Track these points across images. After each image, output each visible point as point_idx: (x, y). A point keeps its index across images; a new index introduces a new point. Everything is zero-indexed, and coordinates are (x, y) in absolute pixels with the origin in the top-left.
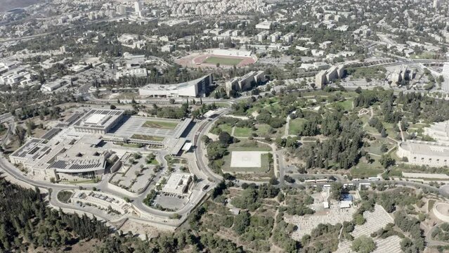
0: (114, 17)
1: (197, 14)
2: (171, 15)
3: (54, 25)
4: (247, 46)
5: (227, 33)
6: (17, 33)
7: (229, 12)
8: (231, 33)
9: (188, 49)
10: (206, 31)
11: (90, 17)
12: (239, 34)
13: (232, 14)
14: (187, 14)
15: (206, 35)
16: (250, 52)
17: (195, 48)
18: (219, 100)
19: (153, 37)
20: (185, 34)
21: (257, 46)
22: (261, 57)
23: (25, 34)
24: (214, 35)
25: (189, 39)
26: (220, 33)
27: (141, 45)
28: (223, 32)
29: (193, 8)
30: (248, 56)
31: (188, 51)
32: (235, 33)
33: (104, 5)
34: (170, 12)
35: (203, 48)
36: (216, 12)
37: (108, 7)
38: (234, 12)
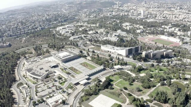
0: (132, 16)
1: (168, 19)
2: (156, 18)
3: (106, 15)
4: (179, 37)
5: (173, 29)
6: (91, 16)
7: (184, 20)
8: (175, 29)
9: (149, 33)
10: (163, 26)
11: (121, 14)
12: (179, 30)
13: (185, 21)
14: (163, 19)
15: (162, 28)
16: (180, 40)
17: (153, 33)
18: (135, 61)
19: (137, 25)
20: (152, 26)
21: (185, 38)
22: (184, 44)
23: (93, 17)
24: (166, 29)
25: (152, 28)
26: (169, 28)
27: (129, 28)
28: (171, 28)
29: (167, 16)
30: (178, 42)
31: (149, 34)
32: (177, 29)
33: (131, 11)
34: (156, 17)
35: (157, 34)
36: (177, 19)
37: (133, 12)
38: (186, 20)
